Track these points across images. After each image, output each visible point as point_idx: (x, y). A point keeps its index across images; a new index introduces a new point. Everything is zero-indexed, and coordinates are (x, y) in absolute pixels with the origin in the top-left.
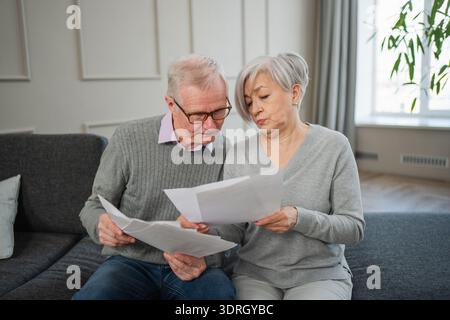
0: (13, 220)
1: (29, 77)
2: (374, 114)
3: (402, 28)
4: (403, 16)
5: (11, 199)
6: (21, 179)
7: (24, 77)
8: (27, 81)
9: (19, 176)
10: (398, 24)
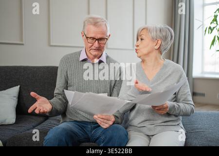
0: (15, 106)
1: (24, 43)
2: (203, 72)
3: (215, 22)
4: (216, 16)
5: (15, 97)
6: (20, 87)
7: (22, 43)
8: (23, 44)
9: (19, 86)
10: (213, 20)
